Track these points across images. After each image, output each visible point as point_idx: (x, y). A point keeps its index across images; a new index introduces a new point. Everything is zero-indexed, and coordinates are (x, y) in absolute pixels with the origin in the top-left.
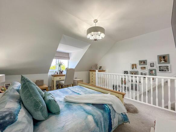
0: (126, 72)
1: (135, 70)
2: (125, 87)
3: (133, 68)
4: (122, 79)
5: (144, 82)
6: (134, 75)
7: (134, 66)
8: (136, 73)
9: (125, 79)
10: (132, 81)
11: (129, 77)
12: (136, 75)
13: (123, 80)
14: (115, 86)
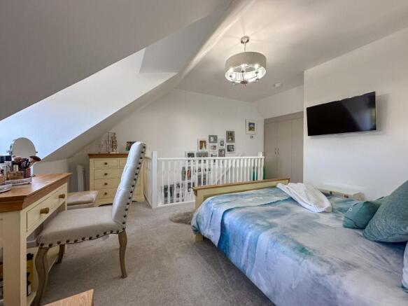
0: (191, 155)
1: (204, 150)
2: (189, 184)
3: (201, 148)
4: (184, 168)
5: (214, 167)
6: (202, 158)
7: (202, 143)
8: (206, 155)
9: (189, 168)
10: (200, 170)
11: (195, 164)
12: (205, 158)
13: (187, 169)
14: (169, 189)
